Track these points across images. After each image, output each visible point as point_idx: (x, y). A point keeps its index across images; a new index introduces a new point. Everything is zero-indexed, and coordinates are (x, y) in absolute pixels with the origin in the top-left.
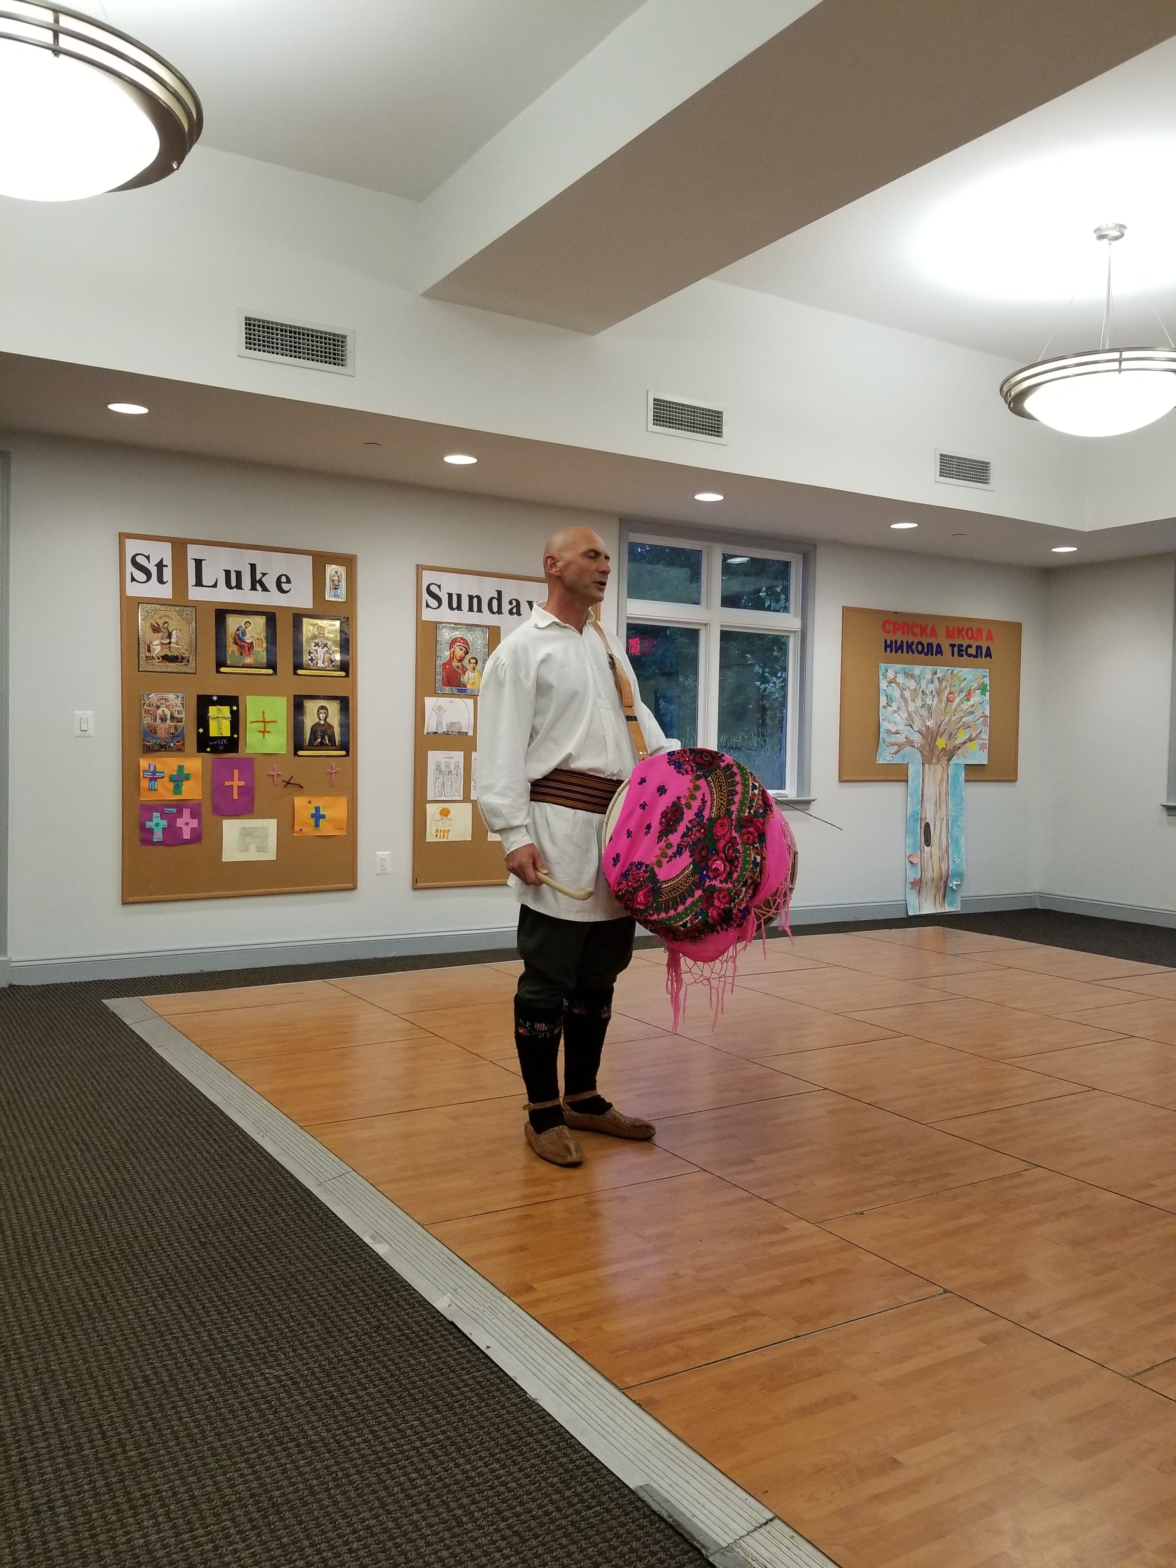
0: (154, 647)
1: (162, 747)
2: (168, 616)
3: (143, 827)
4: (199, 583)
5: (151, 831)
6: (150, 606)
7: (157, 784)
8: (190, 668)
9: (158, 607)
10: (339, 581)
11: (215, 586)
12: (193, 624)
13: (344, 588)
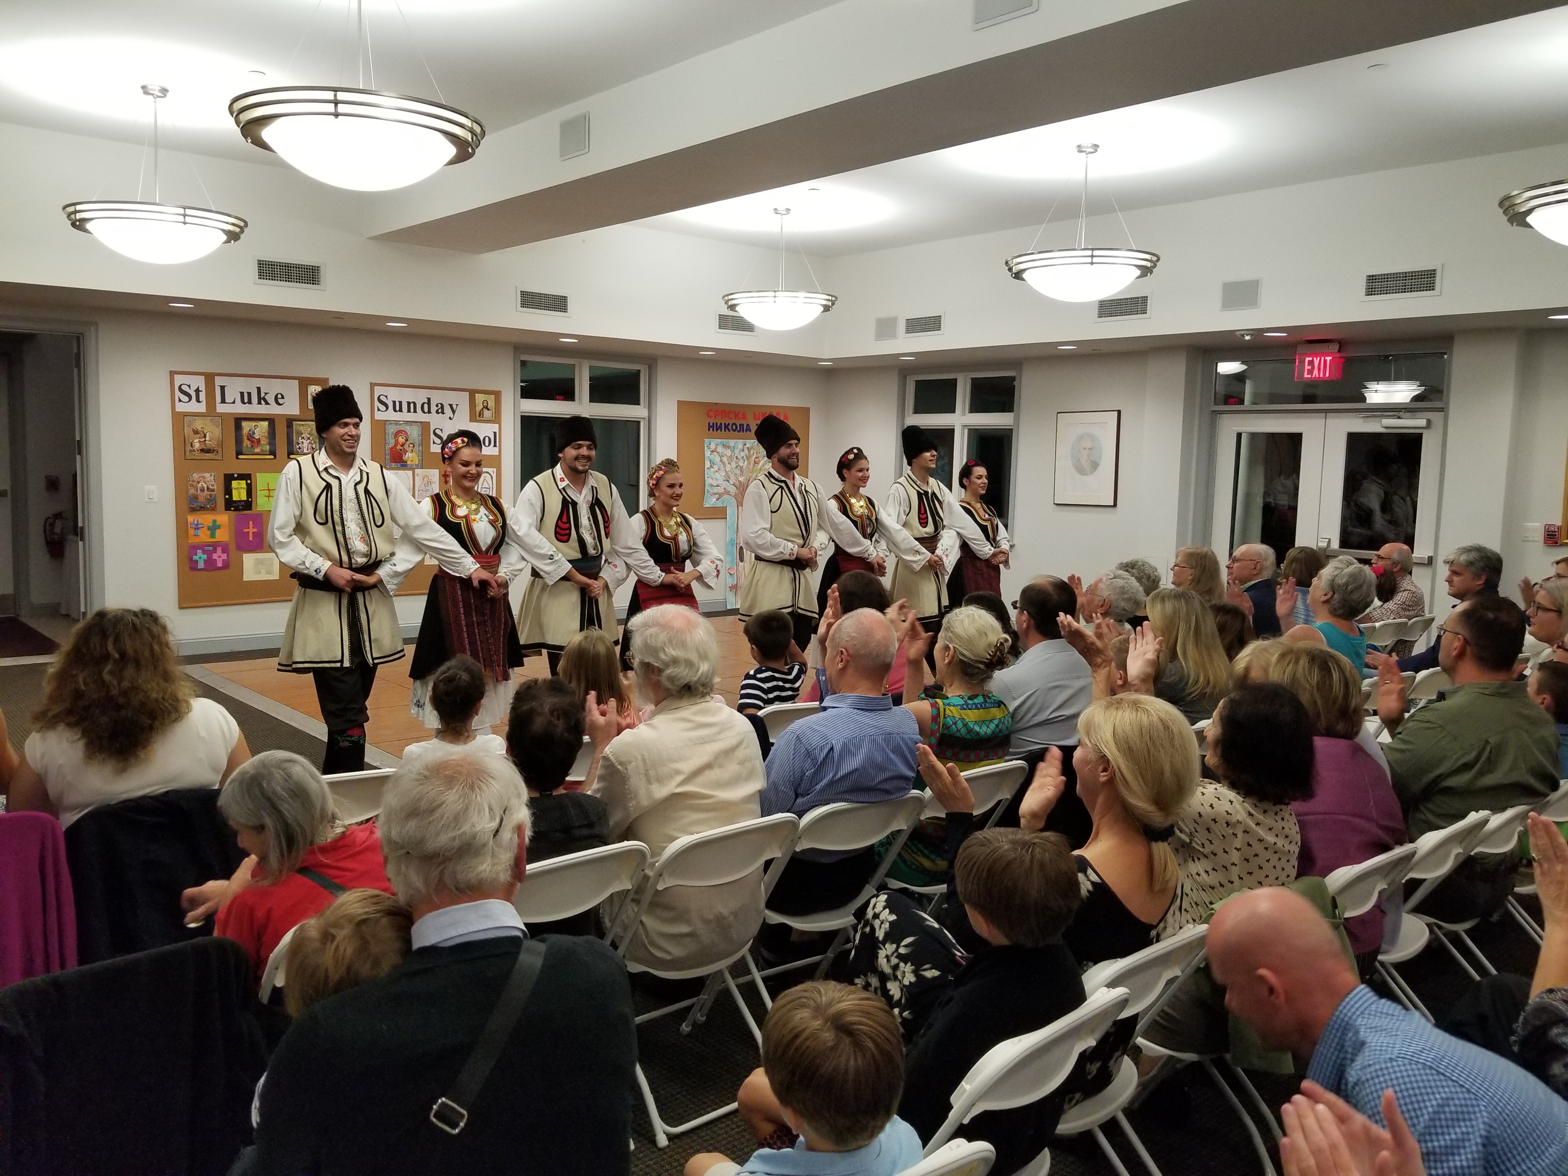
0: (195, 444)
1: (201, 507)
2: (205, 424)
3: (191, 559)
5: (197, 562)
6: (192, 417)
7: (199, 532)
9: (197, 418)
11: (234, 403)
12: (220, 428)
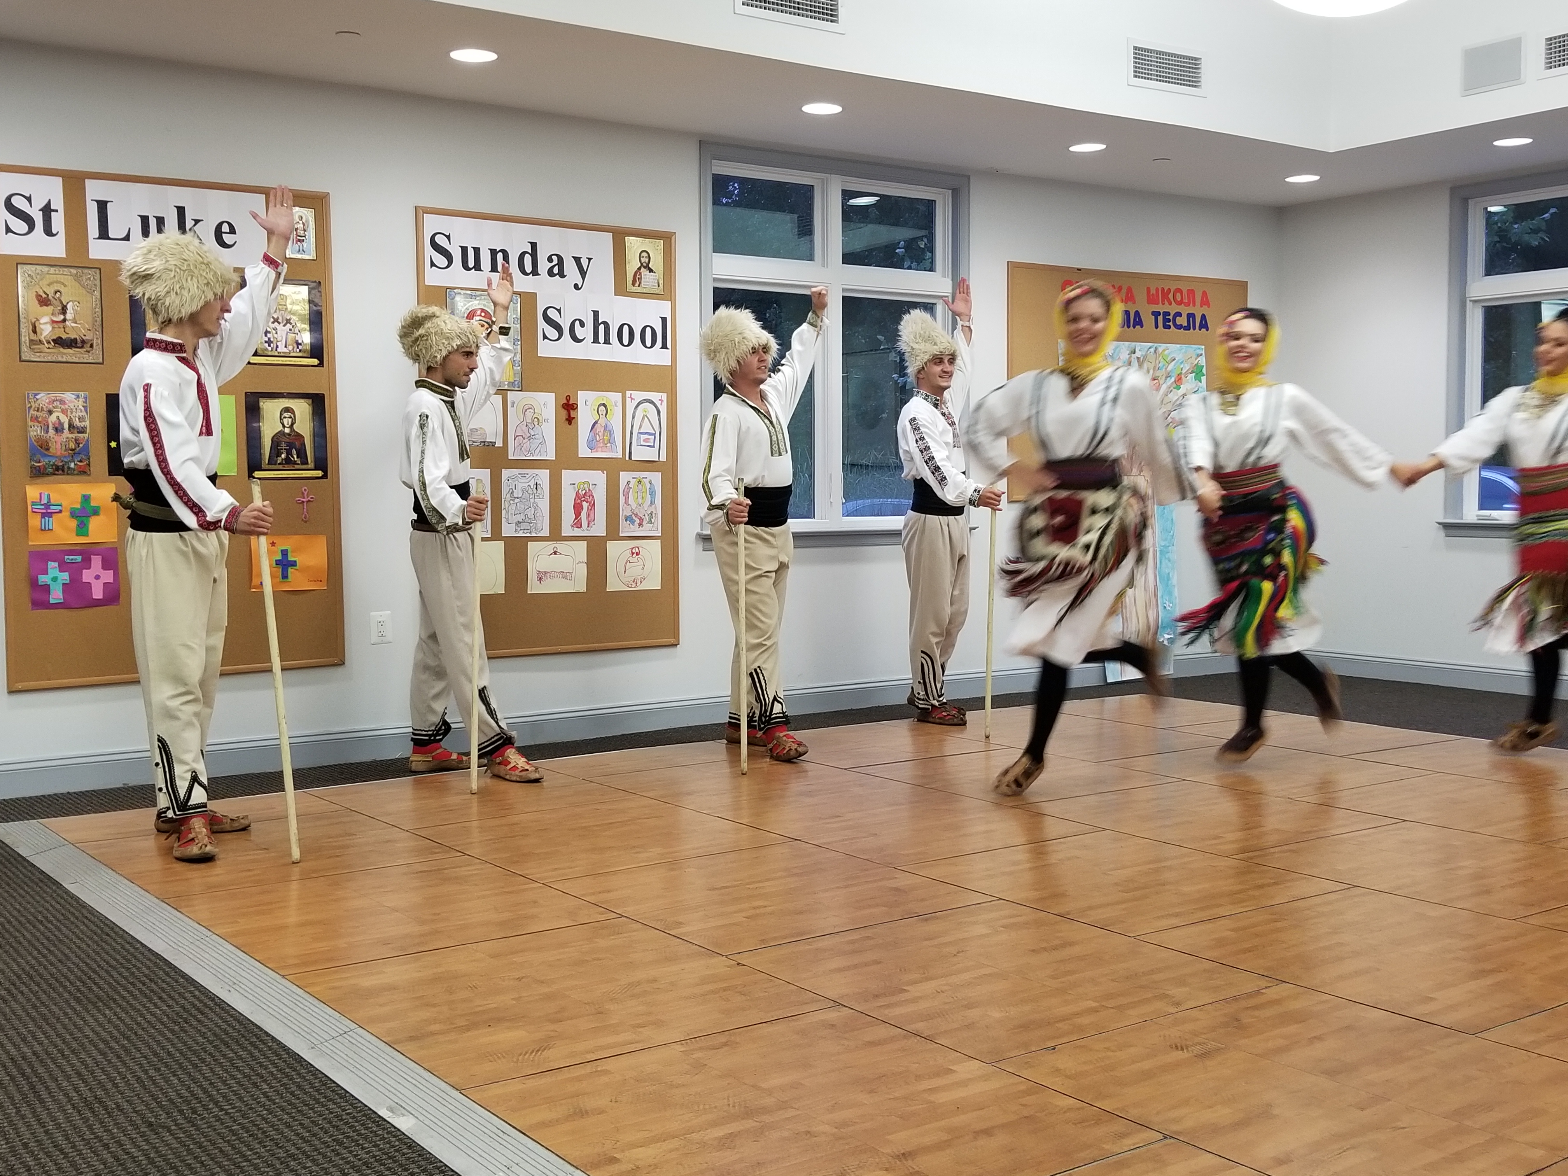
0: (42, 326)
1: (58, 468)
2: (63, 284)
3: (34, 583)
4: (104, 234)
5: (46, 588)
6: (33, 268)
7: (54, 522)
8: (96, 355)
9: (45, 269)
10: (305, 230)
11: (127, 238)
12: (97, 293)
13: (313, 240)
